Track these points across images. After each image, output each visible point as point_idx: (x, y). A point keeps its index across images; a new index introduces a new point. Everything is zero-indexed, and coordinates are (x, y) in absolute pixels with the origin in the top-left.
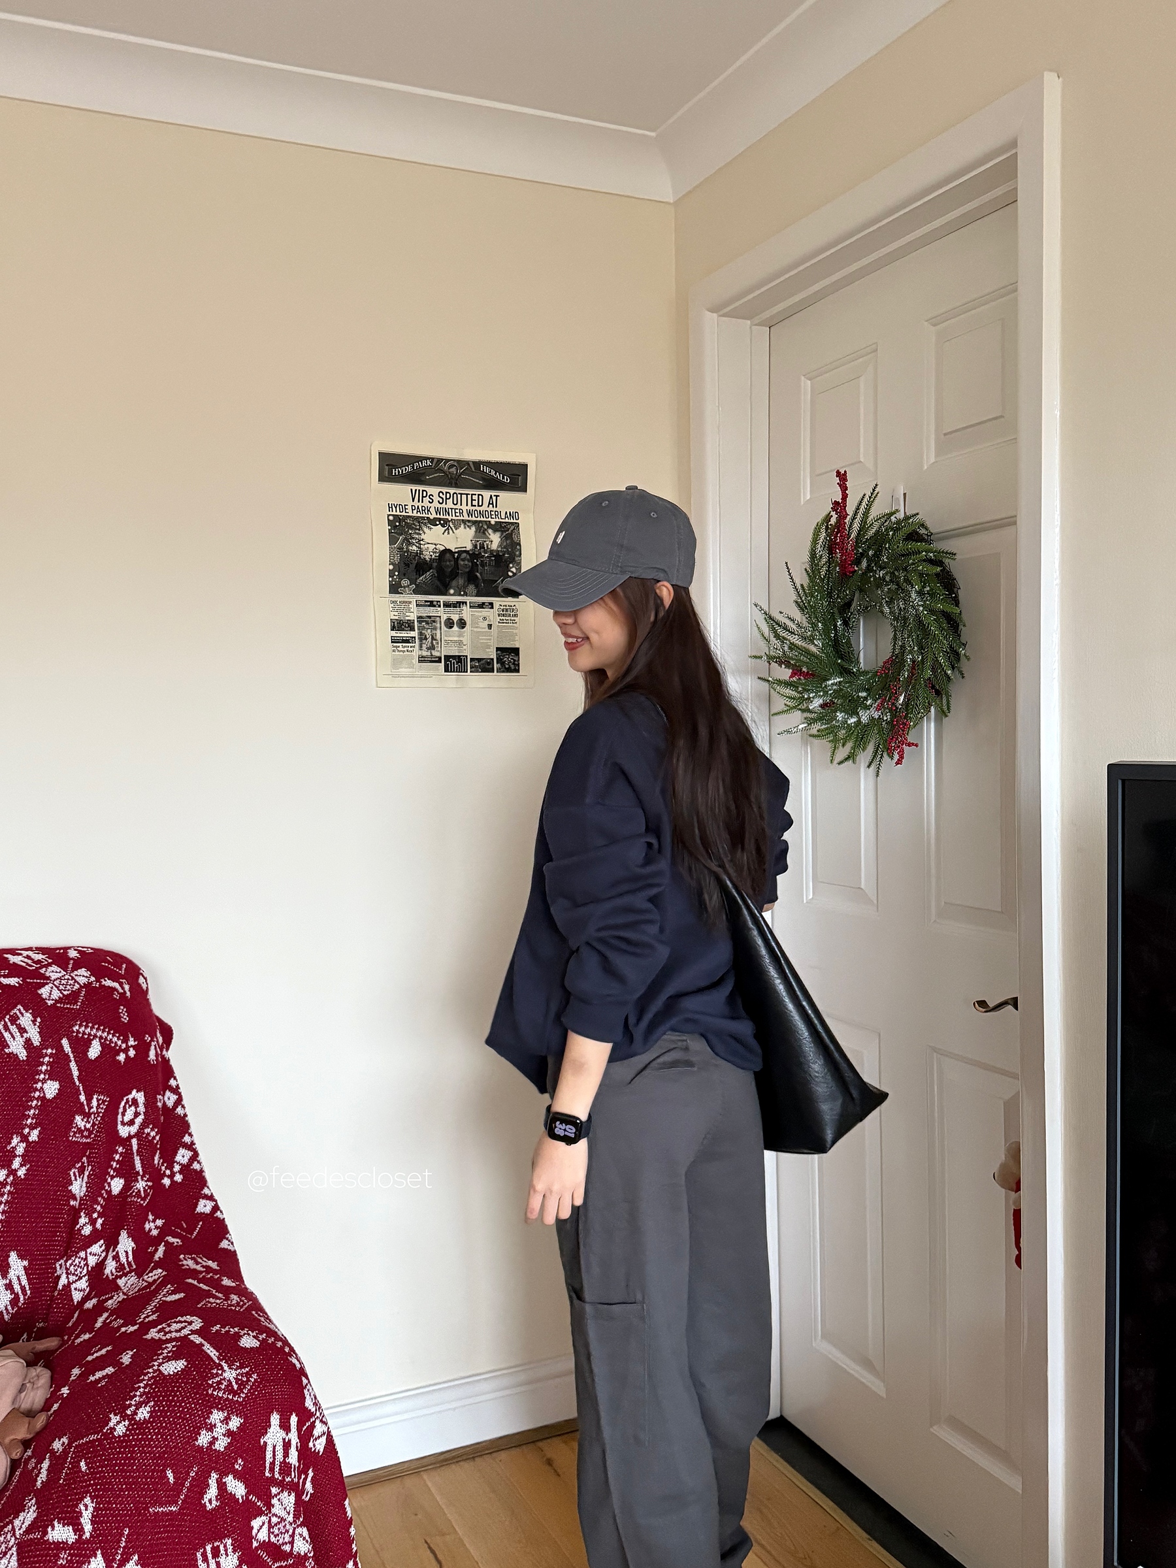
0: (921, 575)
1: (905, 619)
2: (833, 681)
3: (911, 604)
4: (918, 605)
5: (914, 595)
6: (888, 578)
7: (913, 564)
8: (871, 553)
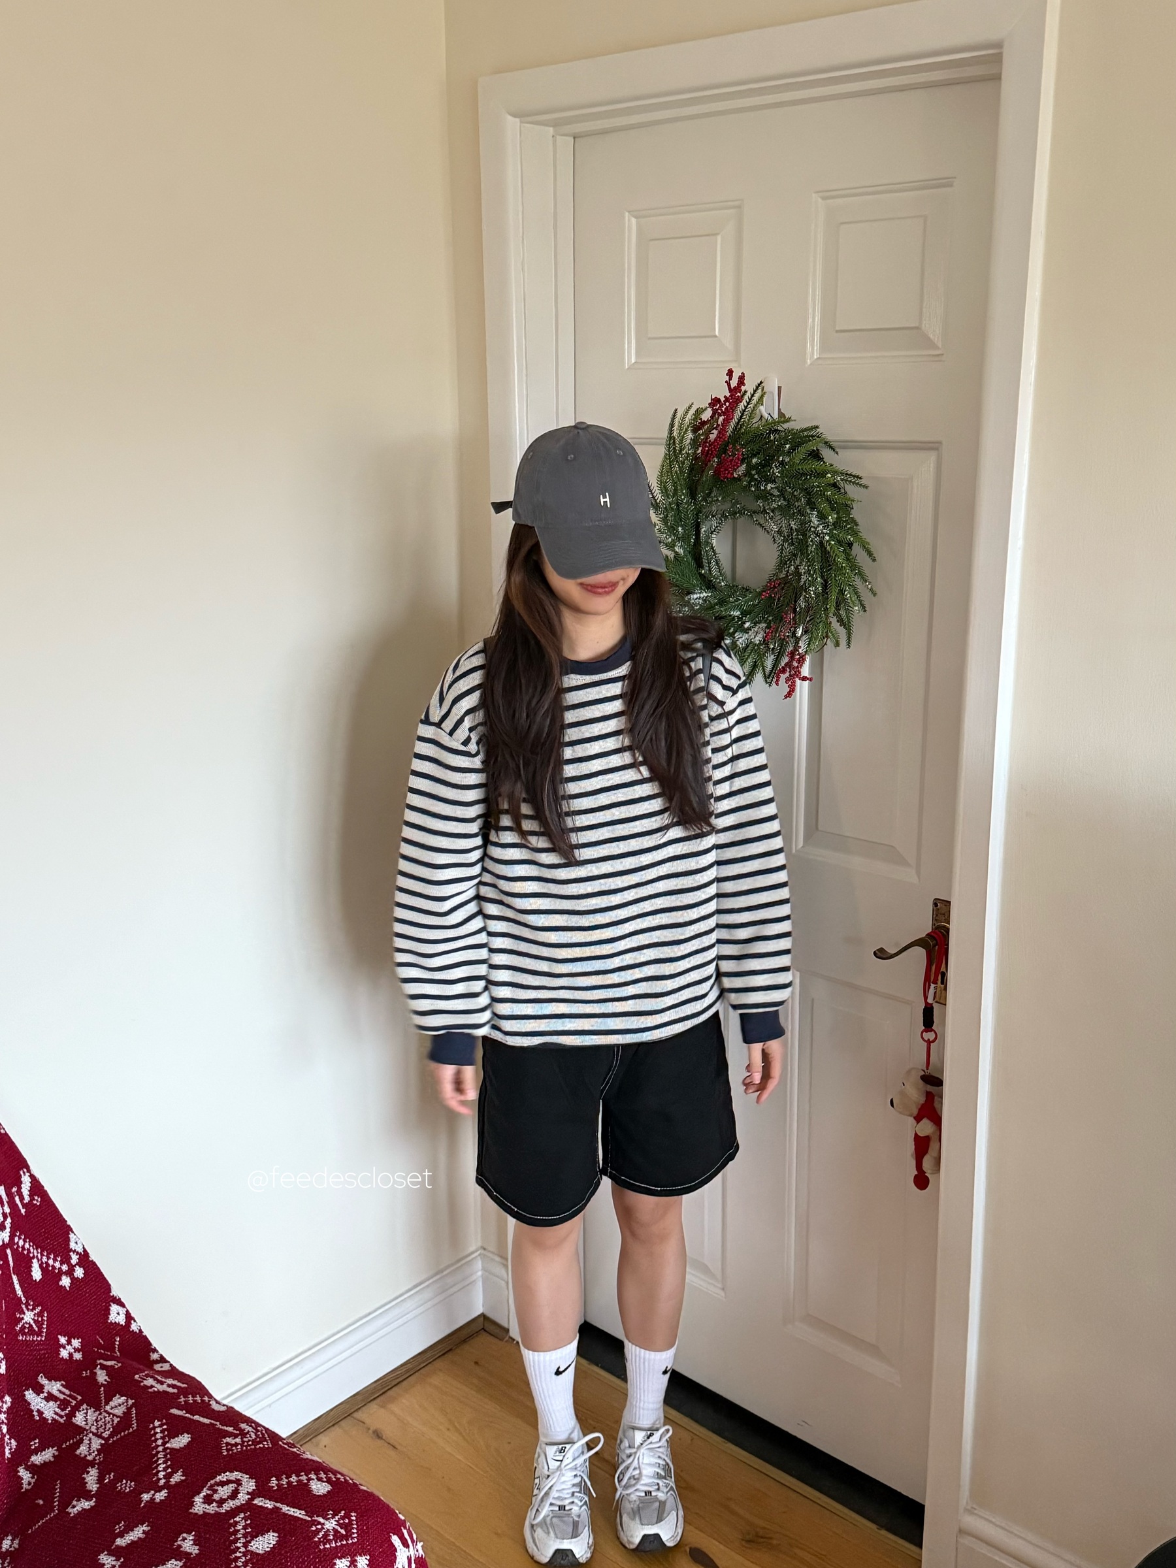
0: (829, 500)
1: (802, 546)
2: (698, 595)
3: (812, 529)
4: (823, 533)
5: (815, 521)
6: (776, 493)
7: (818, 487)
8: (754, 460)
